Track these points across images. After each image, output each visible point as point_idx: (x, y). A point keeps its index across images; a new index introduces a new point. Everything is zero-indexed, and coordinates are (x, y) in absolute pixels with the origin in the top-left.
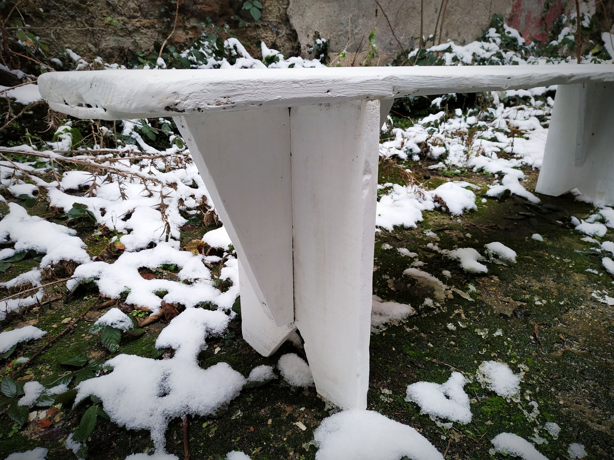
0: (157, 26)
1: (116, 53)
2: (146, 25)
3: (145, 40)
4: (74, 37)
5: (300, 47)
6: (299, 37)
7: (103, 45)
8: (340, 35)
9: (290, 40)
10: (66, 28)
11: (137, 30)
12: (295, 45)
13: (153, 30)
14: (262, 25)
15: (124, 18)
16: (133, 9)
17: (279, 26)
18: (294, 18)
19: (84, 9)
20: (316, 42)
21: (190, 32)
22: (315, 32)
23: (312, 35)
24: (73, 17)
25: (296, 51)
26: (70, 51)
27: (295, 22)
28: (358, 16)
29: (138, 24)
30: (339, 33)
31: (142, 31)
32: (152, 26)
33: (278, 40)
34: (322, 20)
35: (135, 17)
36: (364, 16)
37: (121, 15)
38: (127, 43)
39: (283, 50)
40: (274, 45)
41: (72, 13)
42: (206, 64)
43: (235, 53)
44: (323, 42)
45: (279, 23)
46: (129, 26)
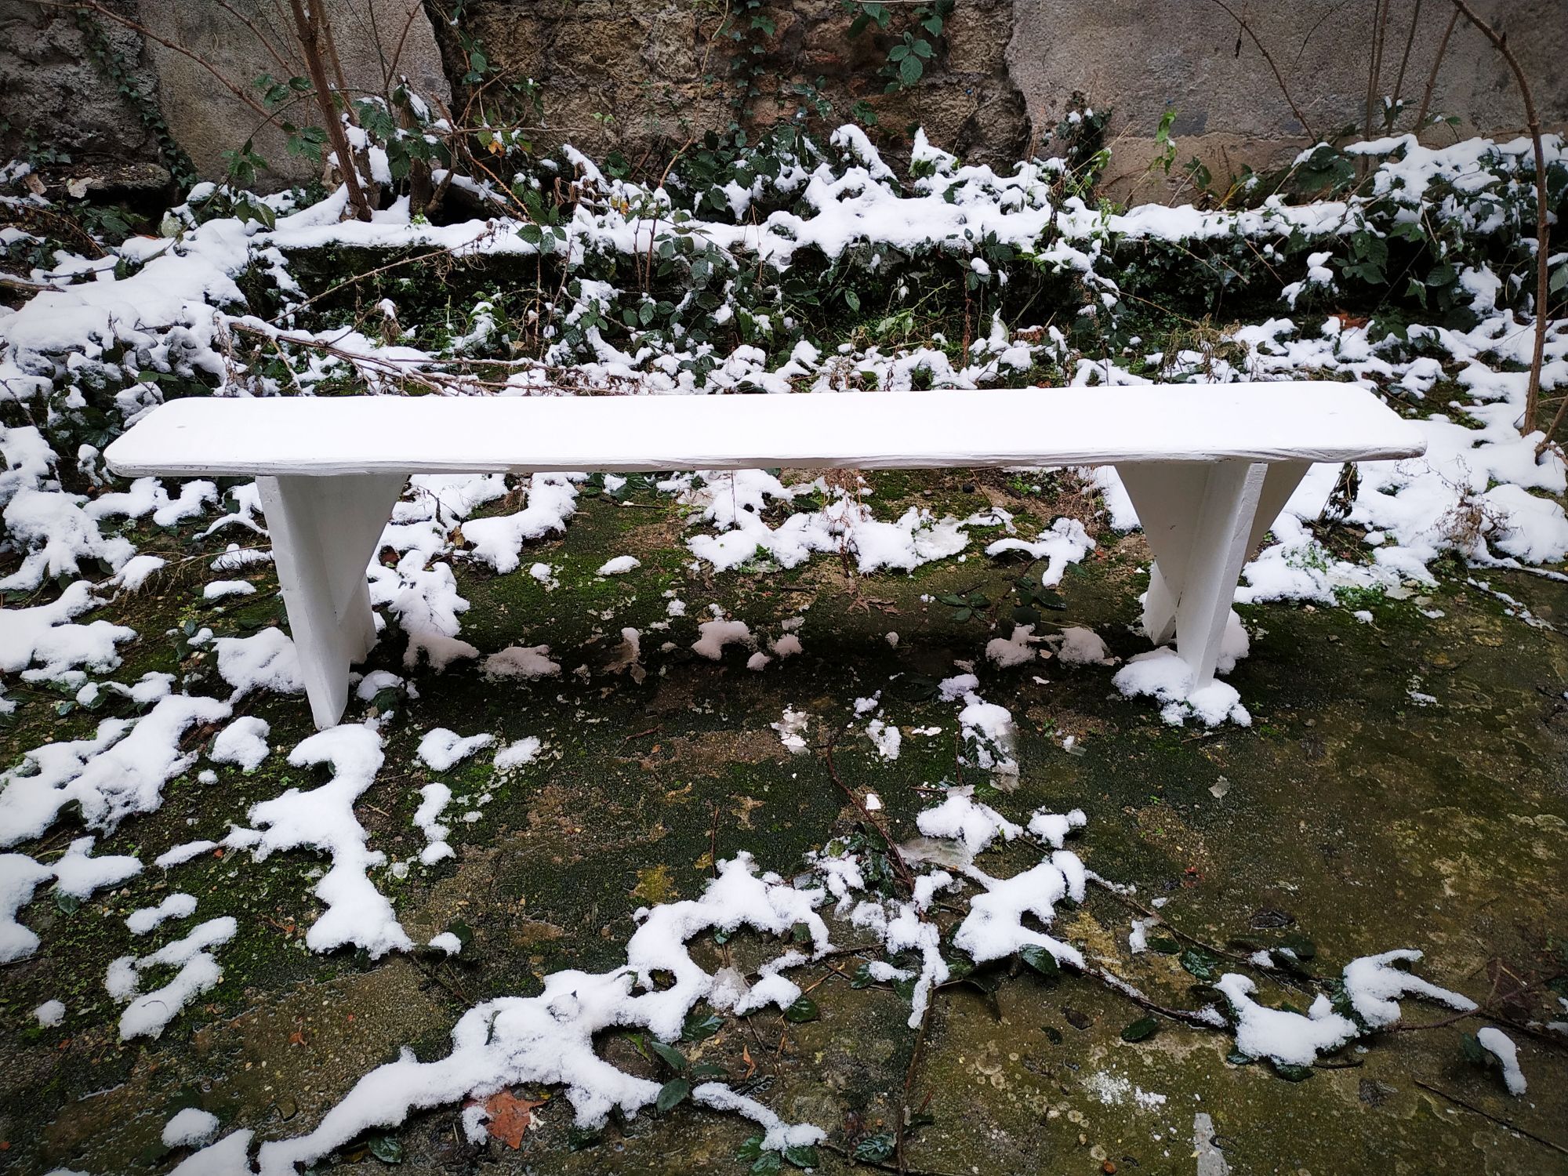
0: (725, 94)
1: (649, 146)
2: (708, 93)
3: (702, 121)
4: (584, 119)
5: (1031, 128)
6: (1028, 105)
7: (629, 132)
8: (1144, 97)
9: (1008, 111)
10: (572, 106)
11: (689, 104)
12: (1020, 123)
13: (717, 102)
14: (946, 82)
15: (668, 83)
16: (683, 66)
17: (986, 82)
18: (1021, 65)
19: (602, 72)
20: (1067, 118)
21: (788, 104)
22: (1074, 94)
23: (1062, 101)
24: (584, 87)
25: (1020, 135)
26: (567, 147)
27: (1023, 76)
28: (1200, 52)
29: (691, 93)
30: (1141, 93)
31: (698, 105)
32: (718, 95)
33: (980, 113)
34: (1095, 66)
35: (686, 81)
36: (1217, 50)
37: (665, 78)
38: (670, 128)
39: (990, 134)
40: (971, 123)
41: (582, 80)
42: (787, 176)
43: (847, 156)
44: (1086, 119)
45: (986, 77)
46: (675, 97)
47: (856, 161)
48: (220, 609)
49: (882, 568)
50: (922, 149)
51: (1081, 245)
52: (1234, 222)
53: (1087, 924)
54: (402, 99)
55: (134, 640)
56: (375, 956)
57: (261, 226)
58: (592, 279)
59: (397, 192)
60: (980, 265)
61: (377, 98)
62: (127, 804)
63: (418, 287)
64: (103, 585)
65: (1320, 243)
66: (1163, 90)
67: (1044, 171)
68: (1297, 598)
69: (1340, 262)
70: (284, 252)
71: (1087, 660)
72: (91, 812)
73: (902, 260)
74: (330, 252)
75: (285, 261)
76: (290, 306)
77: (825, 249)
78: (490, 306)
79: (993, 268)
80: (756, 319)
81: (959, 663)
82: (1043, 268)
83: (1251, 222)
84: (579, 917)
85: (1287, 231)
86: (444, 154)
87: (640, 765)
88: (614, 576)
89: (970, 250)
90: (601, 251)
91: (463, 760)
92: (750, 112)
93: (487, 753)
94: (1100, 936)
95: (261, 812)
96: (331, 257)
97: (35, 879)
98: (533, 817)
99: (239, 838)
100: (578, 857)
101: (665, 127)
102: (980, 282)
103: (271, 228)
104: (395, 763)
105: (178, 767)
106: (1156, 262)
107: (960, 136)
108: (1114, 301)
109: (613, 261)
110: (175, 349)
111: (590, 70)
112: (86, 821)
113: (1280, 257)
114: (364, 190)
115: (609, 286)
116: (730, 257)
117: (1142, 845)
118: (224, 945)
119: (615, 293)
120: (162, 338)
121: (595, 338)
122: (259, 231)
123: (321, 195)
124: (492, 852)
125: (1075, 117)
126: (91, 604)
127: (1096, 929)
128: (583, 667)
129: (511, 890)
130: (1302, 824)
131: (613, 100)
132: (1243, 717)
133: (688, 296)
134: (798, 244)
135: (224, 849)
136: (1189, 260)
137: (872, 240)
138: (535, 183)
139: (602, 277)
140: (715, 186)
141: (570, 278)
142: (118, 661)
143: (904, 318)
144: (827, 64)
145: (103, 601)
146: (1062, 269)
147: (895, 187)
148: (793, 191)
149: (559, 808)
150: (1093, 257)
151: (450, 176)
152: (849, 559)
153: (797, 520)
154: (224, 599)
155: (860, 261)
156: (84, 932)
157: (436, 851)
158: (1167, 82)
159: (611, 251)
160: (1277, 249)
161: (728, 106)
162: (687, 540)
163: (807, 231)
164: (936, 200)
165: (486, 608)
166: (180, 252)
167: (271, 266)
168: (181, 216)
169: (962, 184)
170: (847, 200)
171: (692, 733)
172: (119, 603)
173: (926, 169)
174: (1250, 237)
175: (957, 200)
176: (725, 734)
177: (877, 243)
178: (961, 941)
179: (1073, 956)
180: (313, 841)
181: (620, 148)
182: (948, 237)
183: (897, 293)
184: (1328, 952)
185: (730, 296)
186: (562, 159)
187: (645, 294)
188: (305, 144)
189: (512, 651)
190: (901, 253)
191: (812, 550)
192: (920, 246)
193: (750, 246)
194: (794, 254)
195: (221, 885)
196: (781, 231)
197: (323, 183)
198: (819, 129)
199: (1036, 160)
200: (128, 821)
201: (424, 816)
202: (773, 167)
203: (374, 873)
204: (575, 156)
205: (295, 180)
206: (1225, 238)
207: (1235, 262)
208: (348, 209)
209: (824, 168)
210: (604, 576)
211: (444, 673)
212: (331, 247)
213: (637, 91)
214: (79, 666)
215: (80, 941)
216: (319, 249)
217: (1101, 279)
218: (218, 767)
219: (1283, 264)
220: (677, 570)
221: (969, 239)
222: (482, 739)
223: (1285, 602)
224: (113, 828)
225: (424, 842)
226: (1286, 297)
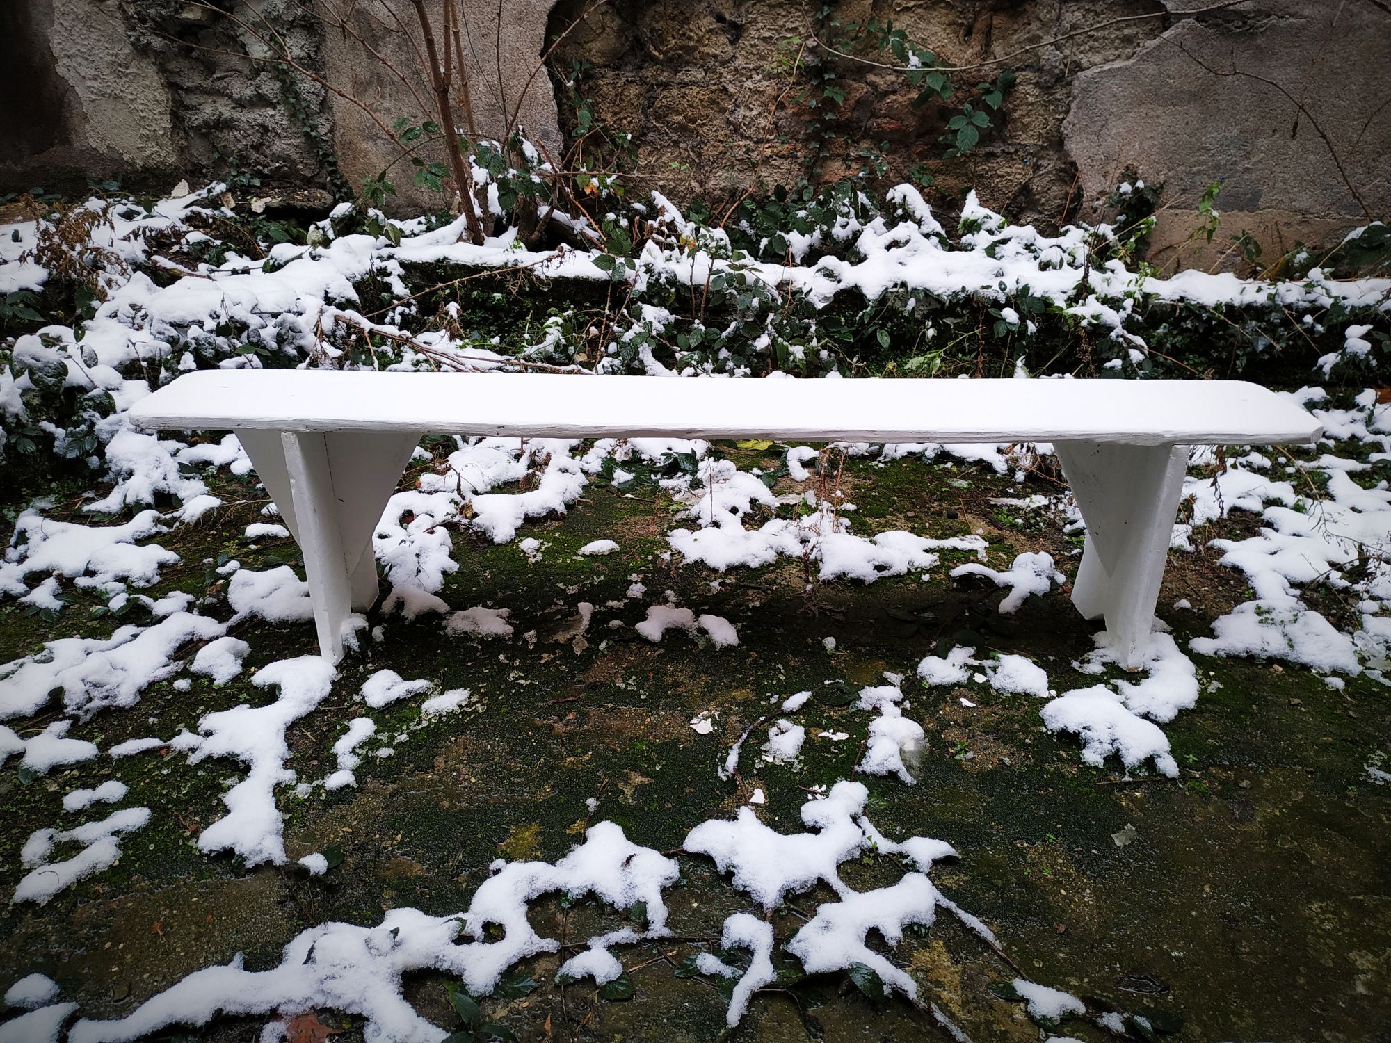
0: (799, 154)
1: (727, 196)
2: (783, 152)
3: (776, 176)
4: (673, 170)
5: (1082, 196)
6: (1081, 175)
7: (711, 183)
8: (1198, 173)
9: (1062, 181)
10: (665, 159)
11: (766, 161)
12: (1073, 191)
13: (790, 161)
14: (1003, 151)
15: (748, 142)
16: (763, 128)
17: (1043, 153)
18: (1076, 138)
19: (692, 131)
20: (1119, 188)
21: (854, 165)
22: (1127, 168)
24: (676, 143)
25: (1071, 202)
26: (655, 194)
27: (1077, 148)
28: (1257, 133)
29: (768, 152)
30: (1195, 169)
31: (773, 162)
32: (792, 155)
33: (1035, 181)
34: (1150, 142)
35: (765, 141)
36: (1274, 131)
37: (746, 138)
38: (747, 181)
39: (1043, 200)
40: (1025, 189)
41: (675, 137)
42: (844, 227)
43: (900, 211)
44: (1136, 191)
45: (1042, 148)
46: (754, 155)
47: (908, 216)
48: (253, 547)
49: (841, 577)
50: (972, 208)
51: (1114, 303)
52: (1273, 292)
53: (938, 955)
54: (514, 145)
55: (175, 564)
56: (249, 864)
57: (389, 242)
58: (653, 305)
59: (509, 223)
60: (1010, 315)
61: (494, 142)
62: (106, 697)
63: (508, 302)
64: (168, 516)
65: (1362, 315)
66: (1217, 167)
67: (1091, 235)
68: (1264, 655)
69: (1380, 336)
70: (402, 265)
71: (1020, 689)
72: (72, 700)
73: (938, 306)
74: (440, 267)
75: (401, 271)
76: (400, 309)
77: (865, 292)
78: (560, 321)
79: (1023, 318)
80: (791, 349)
81: (887, 674)
82: (1071, 322)
83: (1291, 292)
84: (443, 860)
85: (1327, 302)
86: (546, 191)
87: (552, 728)
88: (593, 557)
89: (1003, 300)
90: (663, 280)
91: (398, 701)
92: (819, 170)
93: (421, 697)
94: (947, 968)
95: (210, 721)
96: (440, 272)
97: (9, 749)
98: (440, 762)
99: (184, 740)
100: (464, 804)
101: (743, 181)
102: (1009, 331)
103: (397, 244)
104: (339, 695)
105: (162, 673)
106: (1189, 324)
107: (1014, 200)
108: (1141, 357)
109: (673, 290)
110: (283, 331)
111: (682, 128)
112: (66, 707)
113: (1319, 328)
114: (479, 219)
115: (667, 312)
116: (776, 293)
117: (1023, 882)
118: (132, 833)
119: (672, 318)
120: (272, 322)
121: (646, 355)
122: (387, 246)
123: (445, 220)
124: (392, 786)
125: (1126, 187)
126: (154, 530)
127: (946, 960)
128: (532, 632)
129: (392, 824)
130: (1207, 889)
131: (699, 155)
132: (1169, 766)
133: (733, 325)
134: (842, 286)
135: (168, 748)
136: (1222, 324)
137: (910, 286)
138: (624, 222)
139: (662, 303)
140: (779, 233)
141: (633, 302)
142: (157, 579)
143: (935, 357)
144: (892, 130)
145: (165, 529)
146: (1090, 324)
147: (943, 242)
148: (847, 240)
149: (465, 758)
150: (1123, 314)
151: (551, 211)
152: (811, 566)
153: (775, 525)
154: (260, 539)
155: (898, 304)
156: (28, 802)
157: (339, 779)
158: (1222, 159)
159: (672, 281)
160: (1317, 320)
161: (800, 164)
162: (669, 533)
163: (850, 274)
164: (978, 255)
165: (472, 572)
166: (314, 258)
167: (389, 275)
168: (323, 229)
169: (1005, 241)
170: (893, 249)
171: (610, 705)
172: (177, 532)
173: (973, 226)
174: (1289, 306)
175: (998, 256)
176: (640, 711)
177: (915, 289)
178: (795, 946)
179: (908, 983)
180: (237, 752)
181: (702, 197)
182: (983, 288)
183: (924, 334)
184: (1198, 1031)
185: (770, 327)
186: (650, 203)
187: (697, 321)
188: (429, 176)
189: (478, 611)
190: (938, 299)
191: (780, 554)
192: (956, 294)
193: (797, 285)
194: (836, 294)
195: (152, 780)
196: (829, 274)
197: (451, 213)
198: (877, 186)
199: (1085, 225)
200: (104, 712)
201: (343, 746)
202: (830, 218)
203: (280, 790)
204: (660, 200)
205: (430, 210)
206: (1263, 306)
207: (1271, 330)
208: (464, 234)
209: (879, 221)
210: (584, 556)
211: (412, 623)
212: (441, 263)
213: (721, 149)
214: (123, 579)
215: (22, 809)
216: (430, 264)
217: (1129, 336)
218: (196, 677)
219: (1322, 335)
220: (650, 558)
221: (1003, 290)
222: (420, 684)
223: (1251, 658)
224: (89, 717)
225: (334, 767)
226: (1322, 367)
